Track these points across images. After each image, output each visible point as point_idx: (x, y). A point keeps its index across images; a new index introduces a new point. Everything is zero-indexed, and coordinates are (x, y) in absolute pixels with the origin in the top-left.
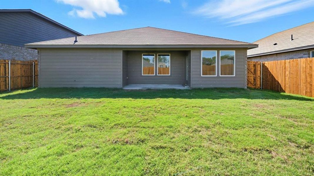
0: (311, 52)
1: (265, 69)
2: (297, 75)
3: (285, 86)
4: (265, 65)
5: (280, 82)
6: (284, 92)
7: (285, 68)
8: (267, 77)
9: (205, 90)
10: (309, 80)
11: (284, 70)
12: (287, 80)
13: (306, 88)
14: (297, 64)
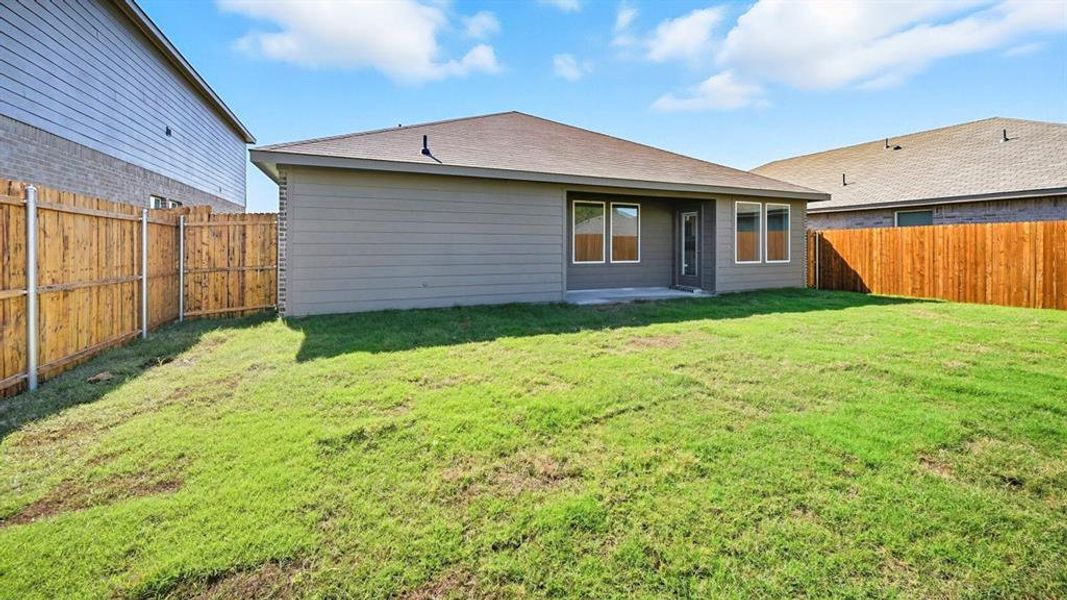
0: (896, 214)
1: (825, 246)
2: (896, 257)
3: (871, 279)
4: (825, 237)
5: (859, 273)
6: (870, 292)
7: (871, 245)
8: (830, 261)
9: (747, 295)
10: (918, 266)
11: (868, 249)
12: (875, 267)
13: (914, 283)
14: (896, 237)
